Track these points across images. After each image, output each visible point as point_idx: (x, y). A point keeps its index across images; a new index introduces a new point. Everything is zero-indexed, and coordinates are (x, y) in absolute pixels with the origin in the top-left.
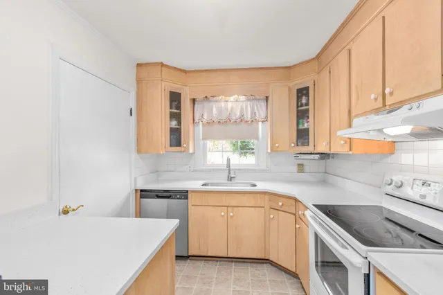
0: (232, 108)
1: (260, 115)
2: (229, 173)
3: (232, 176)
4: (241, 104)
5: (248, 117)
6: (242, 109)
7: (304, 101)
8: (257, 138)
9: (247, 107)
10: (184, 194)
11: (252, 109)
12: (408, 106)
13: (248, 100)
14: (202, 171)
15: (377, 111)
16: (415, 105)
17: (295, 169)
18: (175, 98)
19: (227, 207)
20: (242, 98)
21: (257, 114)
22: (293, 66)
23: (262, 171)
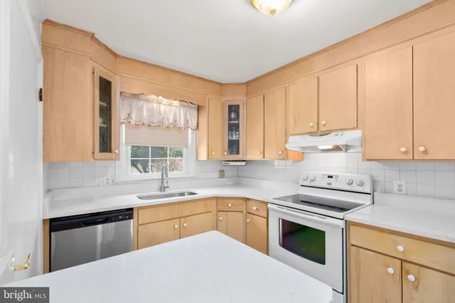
0: (165, 112)
1: (192, 123)
2: (162, 182)
3: (166, 185)
4: (174, 109)
5: (182, 123)
6: (175, 114)
7: (233, 116)
8: (187, 146)
9: (180, 112)
10: (127, 213)
11: (186, 116)
12: (335, 133)
13: (182, 106)
14: (127, 183)
15: (311, 134)
16: (340, 133)
17: (217, 175)
18: (105, 88)
19: (180, 218)
20: (176, 103)
21: (190, 123)
22: (225, 84)
23: (192, 178)
